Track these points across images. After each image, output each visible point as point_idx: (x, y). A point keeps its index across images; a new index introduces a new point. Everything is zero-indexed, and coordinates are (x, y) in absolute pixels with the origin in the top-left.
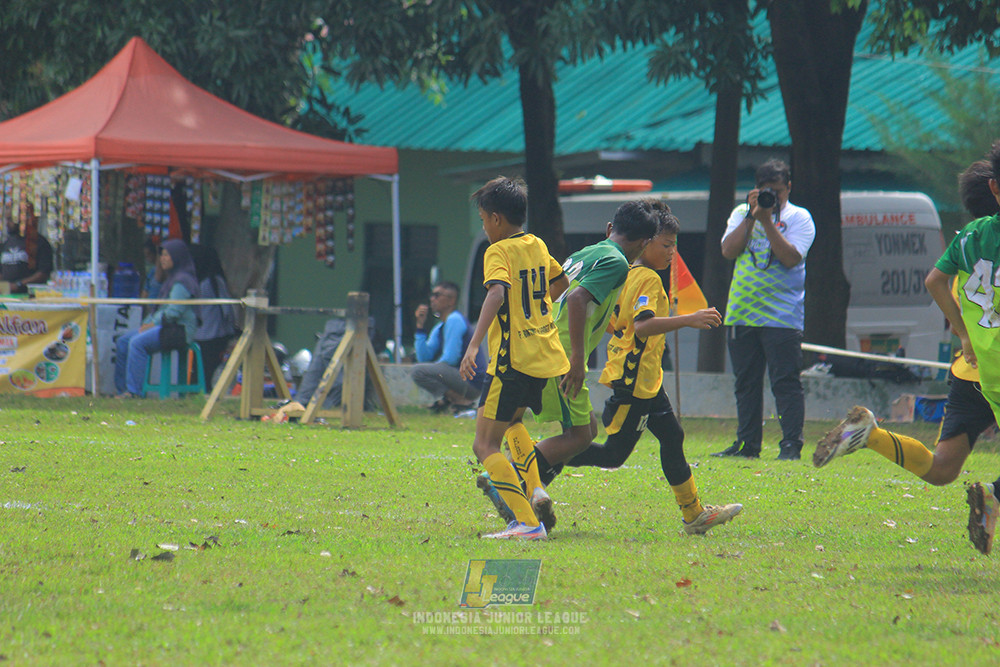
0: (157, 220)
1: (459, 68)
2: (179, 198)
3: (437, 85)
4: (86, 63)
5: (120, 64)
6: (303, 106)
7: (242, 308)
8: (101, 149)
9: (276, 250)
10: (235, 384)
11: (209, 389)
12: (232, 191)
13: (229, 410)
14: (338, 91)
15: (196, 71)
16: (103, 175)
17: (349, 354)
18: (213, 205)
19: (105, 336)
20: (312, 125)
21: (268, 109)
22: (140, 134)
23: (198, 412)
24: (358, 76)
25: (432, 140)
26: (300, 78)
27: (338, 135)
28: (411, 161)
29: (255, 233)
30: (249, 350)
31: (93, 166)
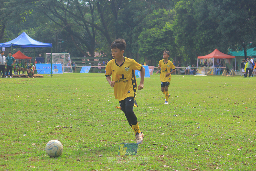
0: (218, 62)
1: (239, 50)
2: (219, 60)
3: (238, 52)
4: (213, 51)
5: (215, 51)
6: (228, 53)
7: (224, 68)
8: (214, 57)
9: (226, 64)
10: (224, 74)
11: (222, 74)
12: (223, 60)
13: (224, 75)
14: (231, 52)
15: (220, 51)
16: (214, 59)
17: (232, 71)
18: (222, 60)
19: (214, 70)
20: (229, 55)
21: (226, 53)
22: (217, 56)
23: (221, 75)
24: (232, 51)
25: (238, 55)
26: (228, 51)
27: (231, 55)
28: (236, 57)
29: (225, 63)
30: (225, 71)
31: (213, 58)
